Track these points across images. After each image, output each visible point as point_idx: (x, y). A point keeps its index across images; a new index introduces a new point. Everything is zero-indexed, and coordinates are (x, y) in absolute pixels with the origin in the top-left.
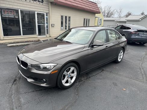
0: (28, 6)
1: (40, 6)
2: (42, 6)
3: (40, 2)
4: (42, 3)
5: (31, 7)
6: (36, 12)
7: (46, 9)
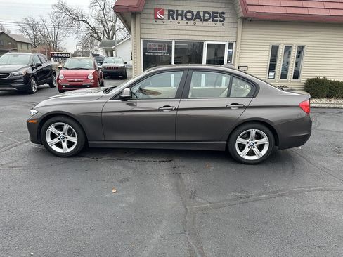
0: (190, 33)
1: (217, 29)
2: (221, 29)
3: (217, 21)
4: (221, 23)
5: (197, 33)
6: (206, 43)
7: (230, 34)
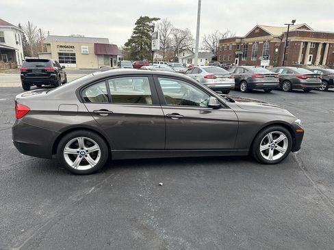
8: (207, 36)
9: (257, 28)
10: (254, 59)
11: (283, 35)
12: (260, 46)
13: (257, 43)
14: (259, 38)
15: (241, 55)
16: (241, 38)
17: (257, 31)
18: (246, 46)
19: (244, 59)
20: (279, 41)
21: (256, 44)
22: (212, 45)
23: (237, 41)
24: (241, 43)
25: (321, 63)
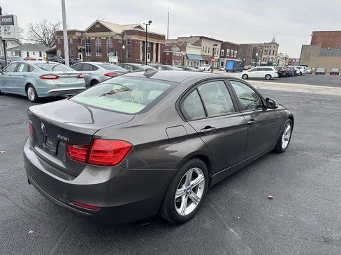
8: (35, 26)
9: (98, 23)
10: (99, 55)
11: (123, 33)
12: (103, 42)
13: (100, 38)
14: (101, 34)
15: (84, 50)
16: (82, 32)
17: (97, 26)
18: (89, 41)
19: (88, 55)
20: (120, 38)
21: (98, 40)
22: (42, 36)
23: (78, 34)
24: (82, 37)
25: (157, 60)
